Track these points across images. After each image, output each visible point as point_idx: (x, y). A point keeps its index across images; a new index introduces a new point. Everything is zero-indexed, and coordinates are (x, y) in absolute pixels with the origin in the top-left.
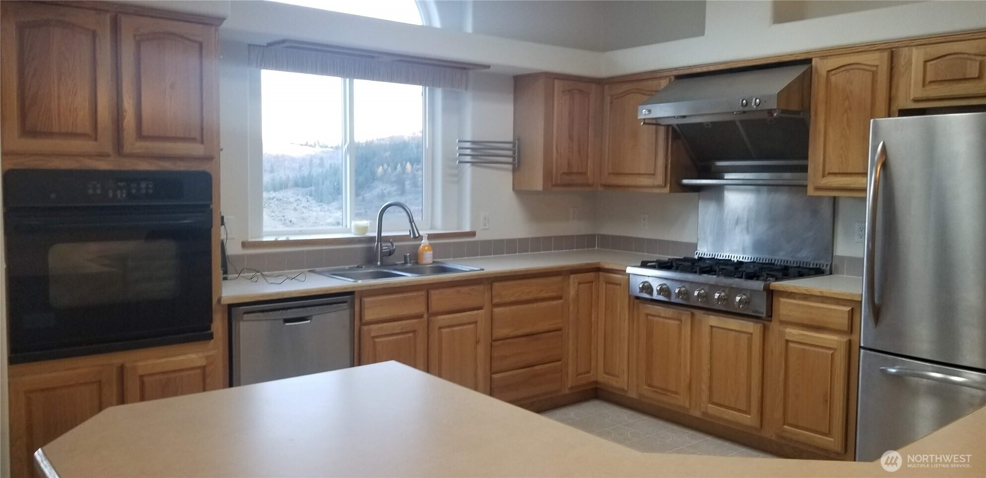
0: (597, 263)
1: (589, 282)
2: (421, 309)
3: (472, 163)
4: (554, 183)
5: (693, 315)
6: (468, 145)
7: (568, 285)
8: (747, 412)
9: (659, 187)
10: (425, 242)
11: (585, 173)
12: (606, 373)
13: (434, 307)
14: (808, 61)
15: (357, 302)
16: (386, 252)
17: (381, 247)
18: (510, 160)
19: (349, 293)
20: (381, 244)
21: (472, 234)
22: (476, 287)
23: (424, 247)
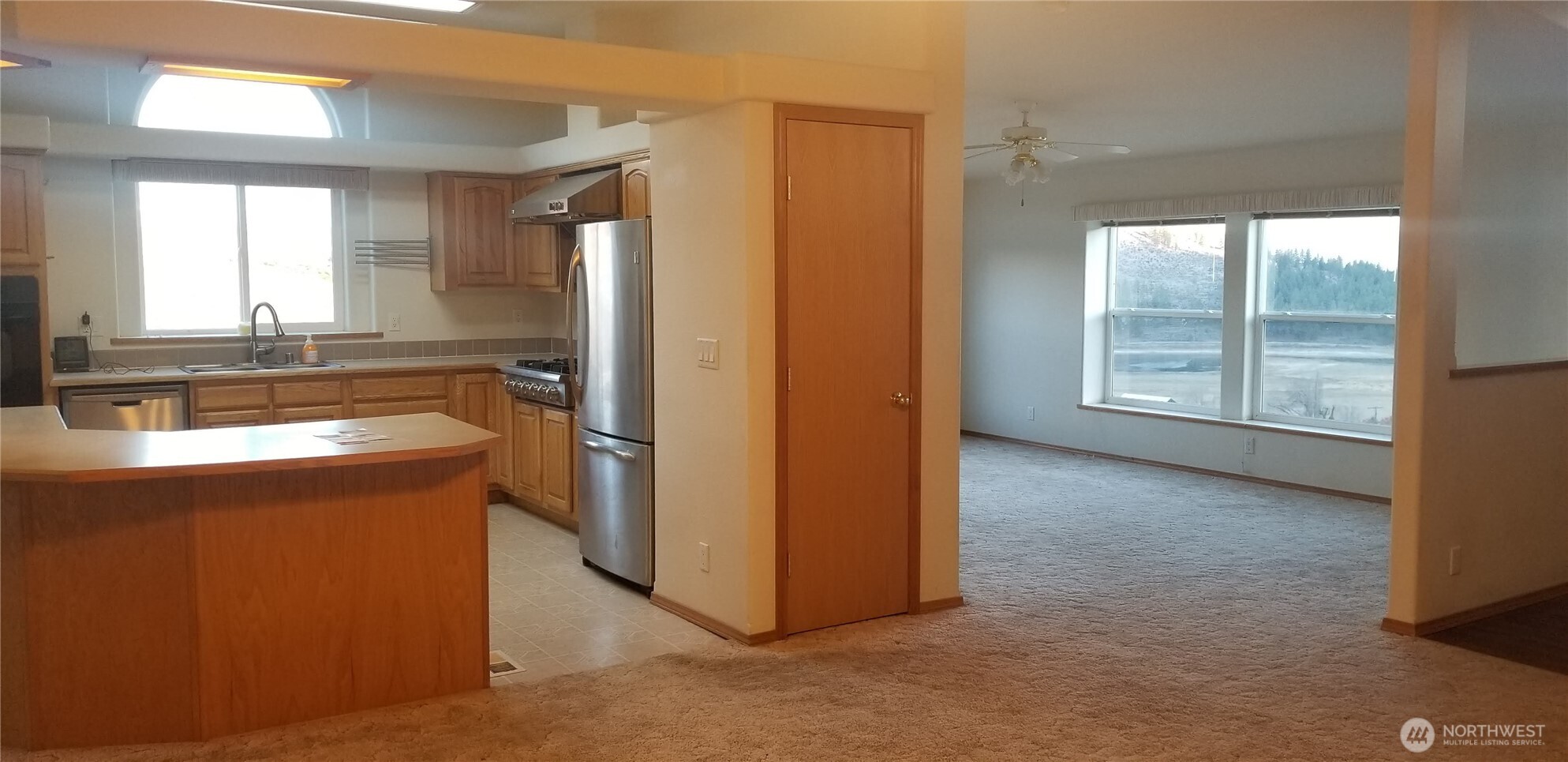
0: (494, 364)
1: (482, 383)
2: (264, 400)
3: (376, 264)
4: (459, 283)
5: (541, 410)
6: (371, 245)
7: (455, 384)
8: (563, 498)
9: (554, 286)
10: (309, 341)
11: (503, 273)
12: (502, 474)
13: (279, 399)
14: (618, 165)
15: (192, 391)
16: (262, 351)
17: (257, 347)
18: (426, 259)
19: (185, 383)
20: (256, 343)
21: (380, 335)
22: (331, 383)
23: (308, 346)
